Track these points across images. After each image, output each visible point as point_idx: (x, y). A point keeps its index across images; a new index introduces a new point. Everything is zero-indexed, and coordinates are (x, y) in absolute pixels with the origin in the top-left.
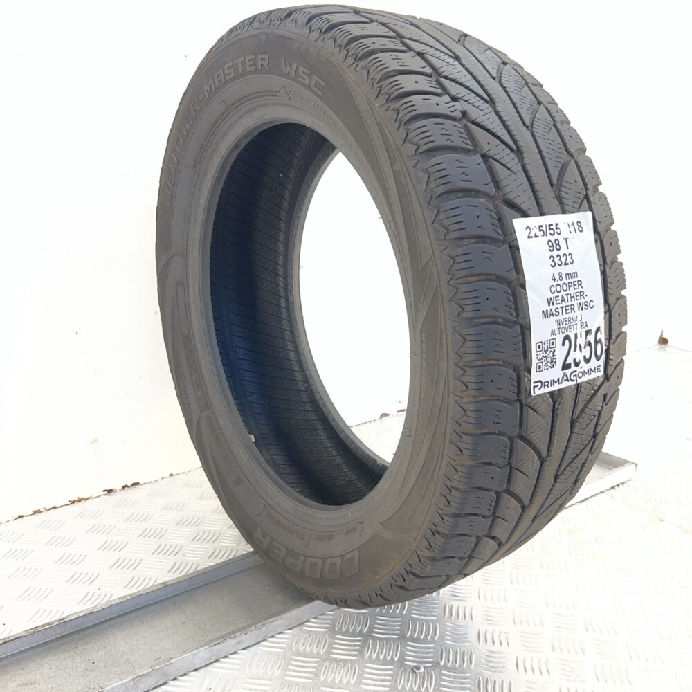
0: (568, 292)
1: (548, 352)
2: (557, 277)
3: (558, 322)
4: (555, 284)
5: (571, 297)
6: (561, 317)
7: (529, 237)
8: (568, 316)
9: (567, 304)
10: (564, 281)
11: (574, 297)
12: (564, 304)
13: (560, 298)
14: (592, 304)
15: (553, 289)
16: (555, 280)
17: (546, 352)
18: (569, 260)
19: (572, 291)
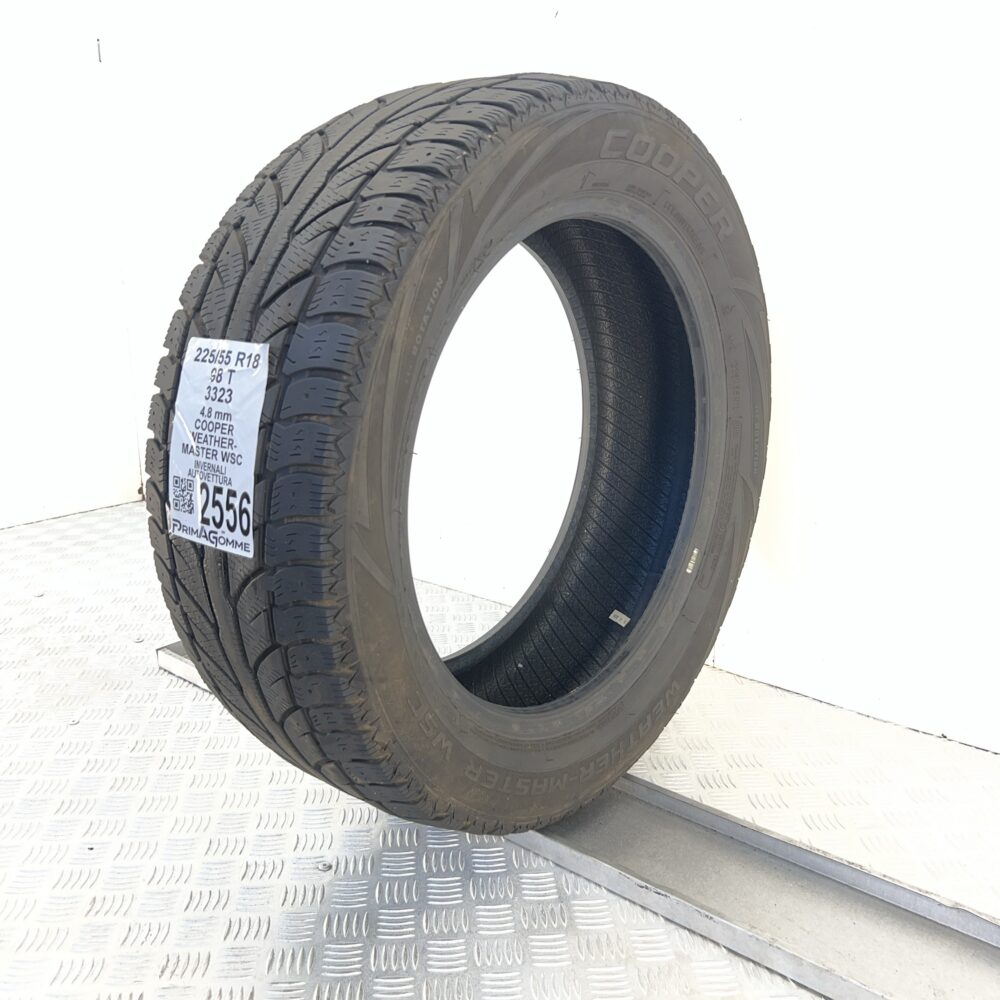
0: (213, 433)
1: (185, 493)
2: (206, 412)
3: (197, 464)
4: (202, 419)
5: (215, 441)
6: (202, 459)
7: (196, 360)
8: (208, 461)
9: (209, 447)
10: (212, 419)
11: (220, 442)
12: (205, 445)
13: (203, 436)
14: (240, 460)
15: (199, 424)
16: (202, 413)
17: (183, 491)
18: (226, 396)
19: (218, 434)
